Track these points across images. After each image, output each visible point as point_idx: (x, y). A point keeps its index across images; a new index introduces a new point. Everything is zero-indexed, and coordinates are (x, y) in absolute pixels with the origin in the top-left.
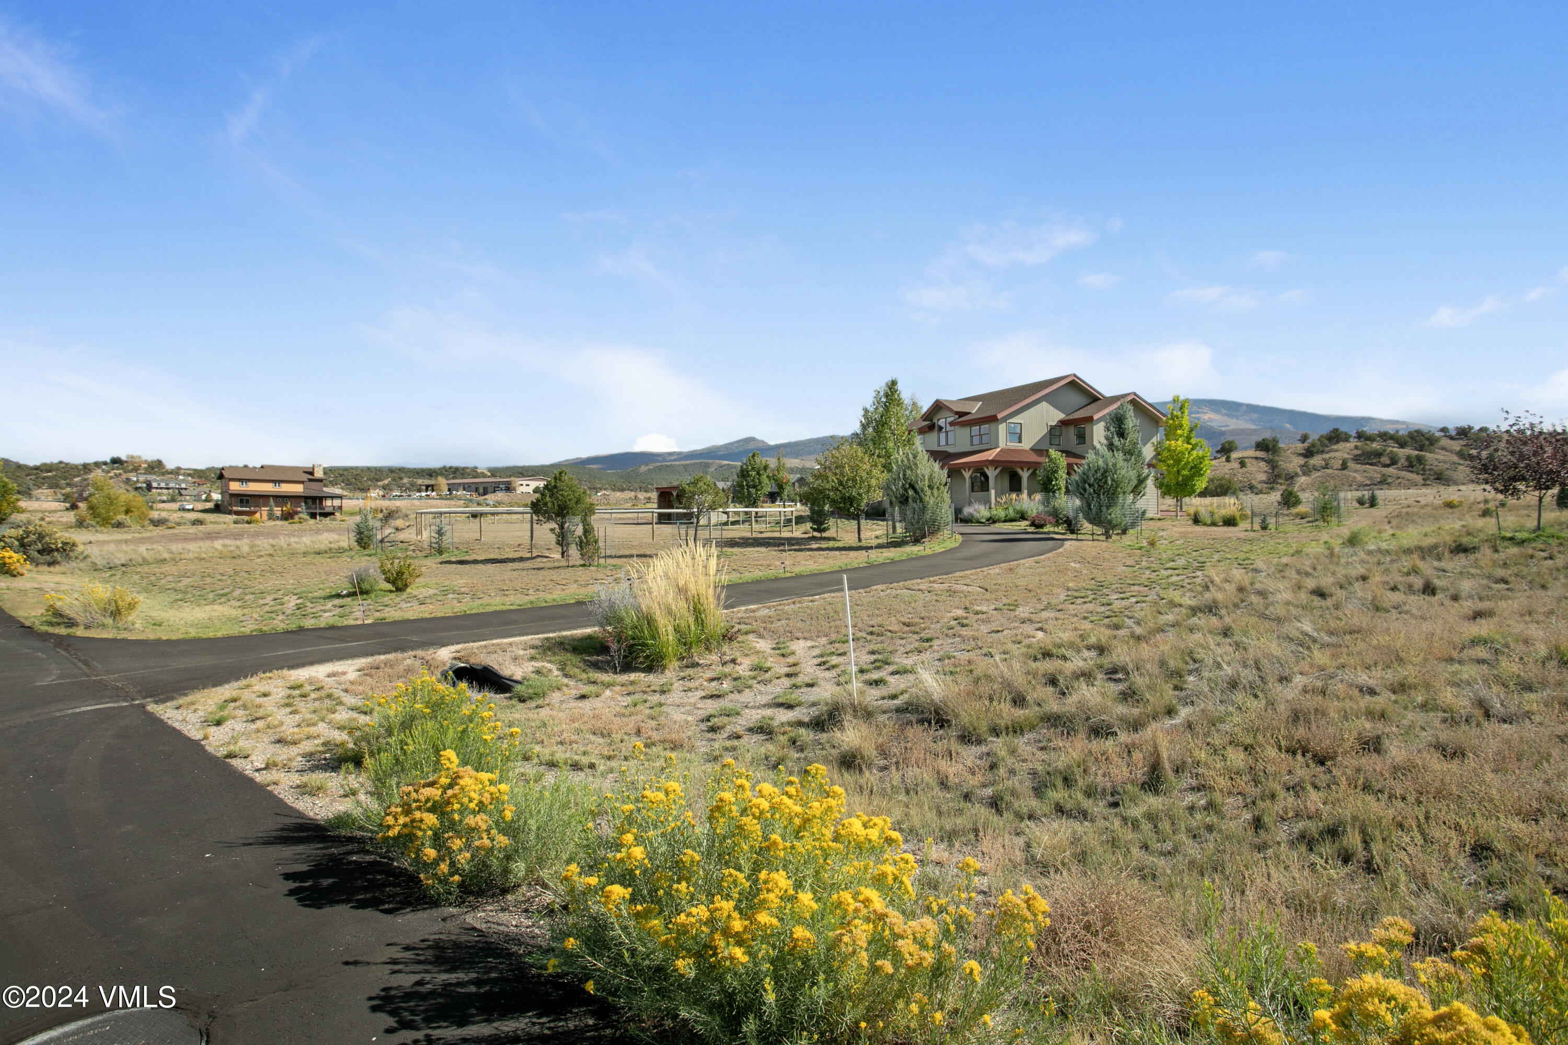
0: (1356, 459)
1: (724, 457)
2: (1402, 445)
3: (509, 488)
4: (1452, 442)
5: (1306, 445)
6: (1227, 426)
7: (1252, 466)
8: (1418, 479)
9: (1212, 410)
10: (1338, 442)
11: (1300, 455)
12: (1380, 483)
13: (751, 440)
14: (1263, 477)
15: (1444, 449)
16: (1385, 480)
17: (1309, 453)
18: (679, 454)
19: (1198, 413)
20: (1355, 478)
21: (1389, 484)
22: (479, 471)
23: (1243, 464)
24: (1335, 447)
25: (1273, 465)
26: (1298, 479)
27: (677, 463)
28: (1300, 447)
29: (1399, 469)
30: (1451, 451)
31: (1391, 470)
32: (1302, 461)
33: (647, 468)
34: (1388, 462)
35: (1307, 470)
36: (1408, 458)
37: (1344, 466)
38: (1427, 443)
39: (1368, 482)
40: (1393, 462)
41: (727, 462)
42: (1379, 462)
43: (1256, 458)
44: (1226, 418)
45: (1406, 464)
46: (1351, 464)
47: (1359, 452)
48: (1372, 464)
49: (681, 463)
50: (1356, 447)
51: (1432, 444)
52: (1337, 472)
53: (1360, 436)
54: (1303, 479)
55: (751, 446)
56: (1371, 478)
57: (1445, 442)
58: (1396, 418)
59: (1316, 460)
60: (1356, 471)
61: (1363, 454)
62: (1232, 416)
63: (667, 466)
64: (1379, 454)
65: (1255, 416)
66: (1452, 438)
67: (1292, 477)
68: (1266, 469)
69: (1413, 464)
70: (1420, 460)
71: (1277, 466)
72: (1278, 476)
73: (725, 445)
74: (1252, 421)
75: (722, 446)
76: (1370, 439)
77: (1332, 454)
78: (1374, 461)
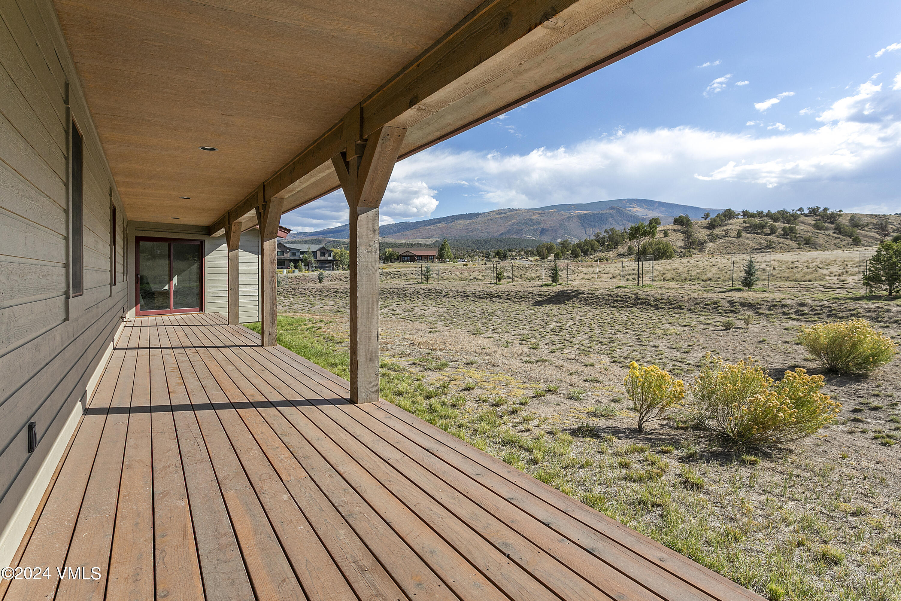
0: (746, 229)
2: (776, 220)
4: (806, 218)
5: (709, 220)
6: (647, 215)
7: (672, 236)
8: (794, 244)
10: (730, 219)
11: (704, 227)
12: (767, 247)
14: (682, 244)
15: (802, 222)
16: (771, 245)
17: (711, 226)
20: (748, 243)
21: (773, 248)
23: (666, 234)
24: (729, 222)
25: (688, 235)
26: (707, 245)
28: (705, 222)
29: (777, 237)
30: (808, 224)
31: (772, 238)
32: (709, 232)
34: (769, 232)
35: (713, 238)
36: (784, 229)
37: (739, 236)
38: (792, 218)
39: (758, 247)
40: (773, 231)
42: (763, 232)
43: (674, 230)
44: (646, 211)
45: (782, 233)
46: (743, 234)
47: (747, 225)
48: (757, 234)
50: (745, 222)
51: (795, 219)
52: (735, 239)
53: (745, 214)
54: (711, 245)
56: (759, 244)
57: (803, 218)
59: (718, 231)
60: (747, 239)
61: (751, 226)
64: (763, 226)
66: (806, 215)
67: (702, 244)
68: (682, 238)
69: (788, 233)
70: (792, 230)
71: (691, 236)
72: (692, 243)
74: (661, 212)
76: (753, 216)
77: (728, 227)
78: (759, 231)
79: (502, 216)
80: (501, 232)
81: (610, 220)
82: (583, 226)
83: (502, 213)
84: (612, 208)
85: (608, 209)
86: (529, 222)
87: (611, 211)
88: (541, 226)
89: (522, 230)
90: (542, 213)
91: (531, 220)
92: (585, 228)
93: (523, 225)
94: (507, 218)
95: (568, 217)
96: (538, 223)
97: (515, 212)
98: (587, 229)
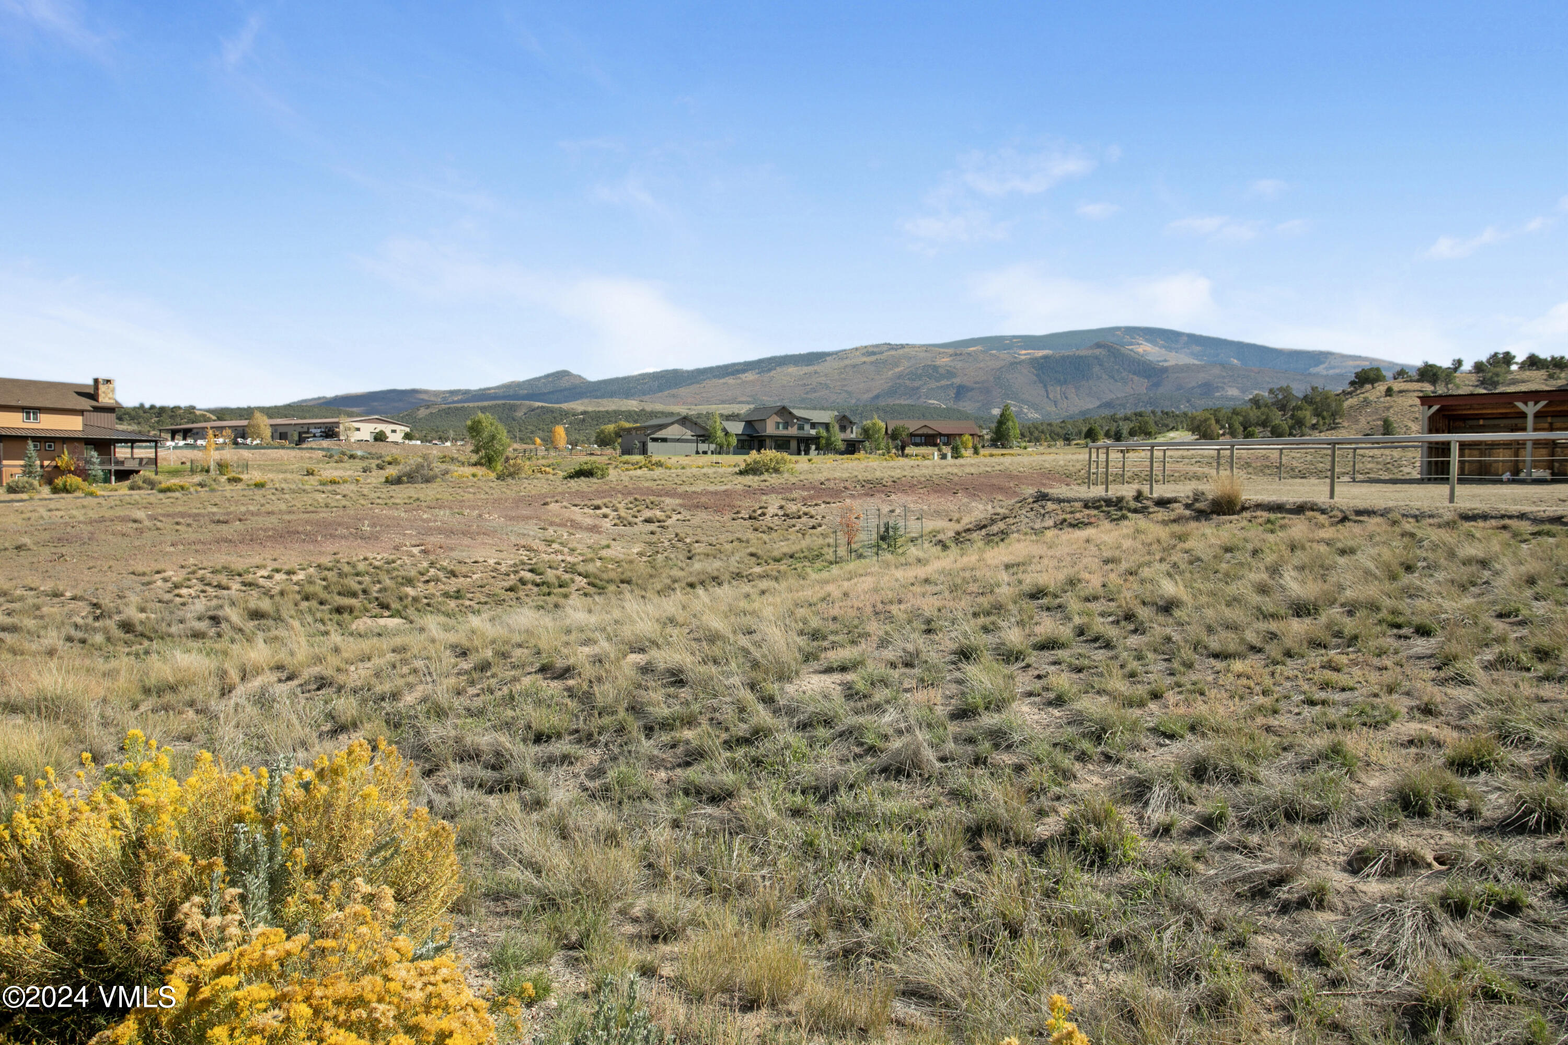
1: (531, 397)
3: (330, 433)
6: (1165, 361)
9: (1147, 340)
13: (565, 374)
18: (467, 392)
19: (1131, 344)
22: (198, 413)
27: (471, 405)
33: (428, 411)
41: (540, 404)
44: (1163, 351)
49: (476, 404)
55: (564, 383)
58: (1357, 353)
62: (1170, 349)
63: (457, 409)
65: (1196, 349)
73: (529, 381)
74: (1193, 355)
75: (524, 382)
79: (873, 358)
80: (875, 393)
81: (1096, 369)
82: (1041, 381)
83: (874, 353)
84: (1098, 346)
85: (1091, 348)
86: (932, 371)
87: (1097, 352)
88: (957, 381)
89: (918, 388)
90: (956, 355)
91: (935, 368)
92: (1045, 386)
93: (919, 377)
94: (885, 362)
95: (1012, 364)
96: (950, 374)
97: (901, 352)
98: (1050, 388)
